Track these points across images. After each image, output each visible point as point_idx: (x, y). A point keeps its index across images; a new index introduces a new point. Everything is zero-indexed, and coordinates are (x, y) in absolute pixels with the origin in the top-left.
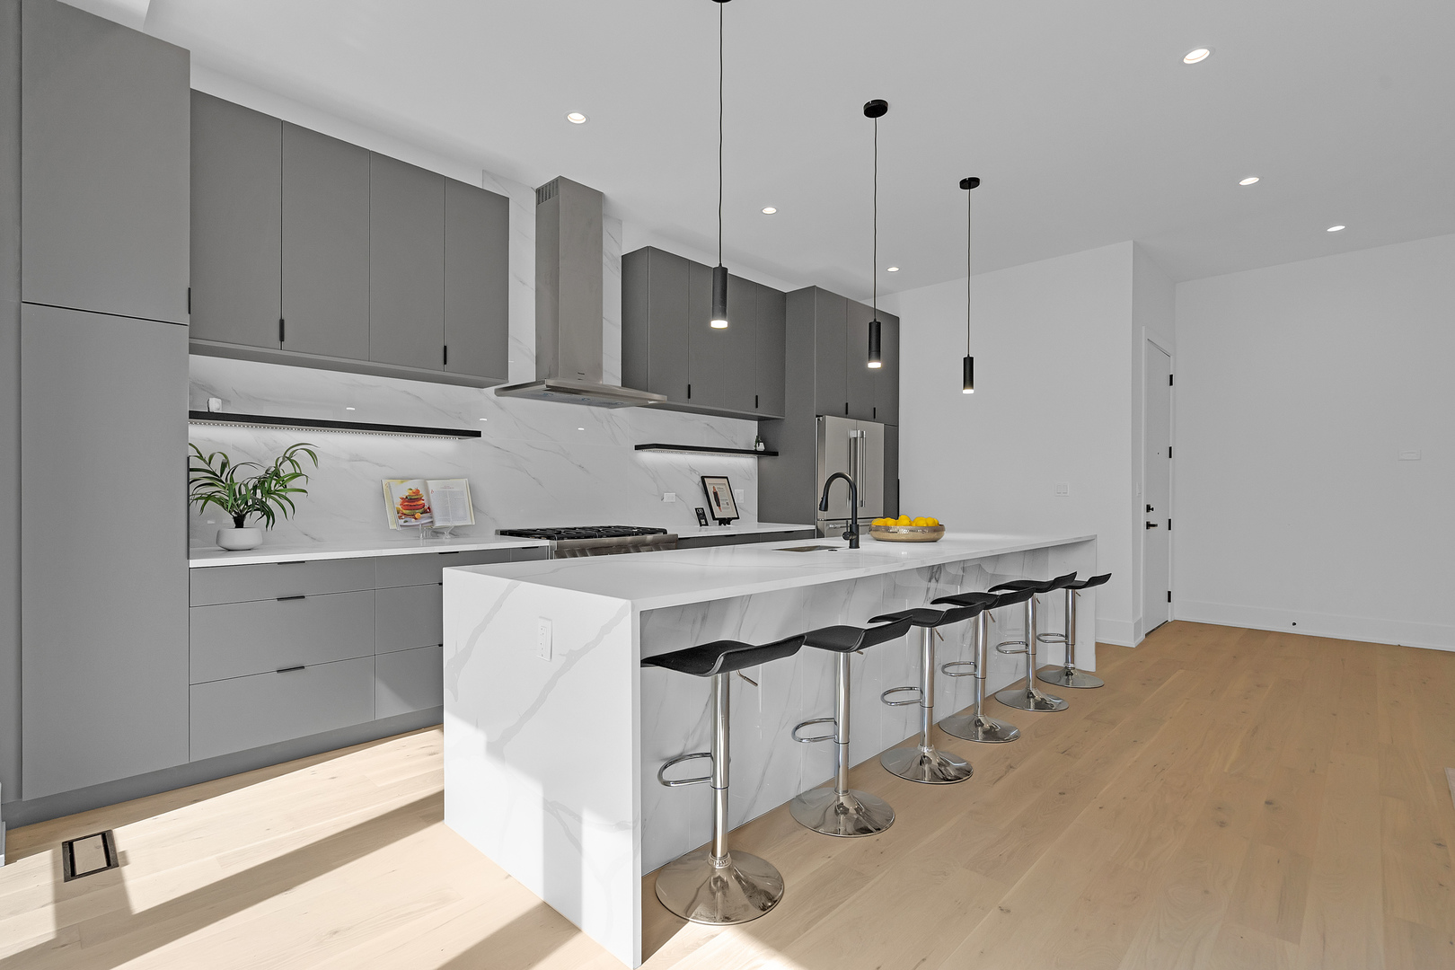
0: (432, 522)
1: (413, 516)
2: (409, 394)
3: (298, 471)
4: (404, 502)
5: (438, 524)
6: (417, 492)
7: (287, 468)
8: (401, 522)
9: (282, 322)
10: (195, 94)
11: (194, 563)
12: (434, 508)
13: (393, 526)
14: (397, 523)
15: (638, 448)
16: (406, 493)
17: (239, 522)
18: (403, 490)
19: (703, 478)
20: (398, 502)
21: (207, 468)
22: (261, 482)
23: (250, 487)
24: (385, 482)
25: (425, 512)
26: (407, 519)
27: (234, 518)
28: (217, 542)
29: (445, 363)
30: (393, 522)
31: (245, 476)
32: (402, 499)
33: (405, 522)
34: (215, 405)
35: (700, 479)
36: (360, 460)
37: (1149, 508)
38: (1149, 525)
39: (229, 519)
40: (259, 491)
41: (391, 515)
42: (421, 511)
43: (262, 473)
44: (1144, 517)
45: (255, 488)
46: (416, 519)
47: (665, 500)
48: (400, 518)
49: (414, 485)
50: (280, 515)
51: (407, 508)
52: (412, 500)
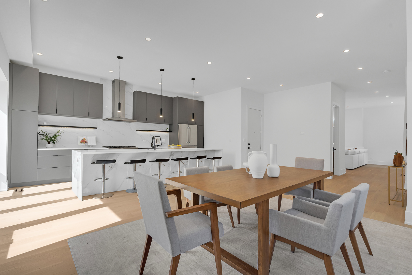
0: (87, 144)
1: (83, 143)
5: (89, 145)
6: (85, 139)
7: (58, 134)
9: (57, 109)
10: (40, 73)
11: (38, 149)
12: (88, 142)
15: (136, 130)
17: (49, 143)
18: (82, 138)
21: (44, 134)
22: (53, 136)
23: (51, 137)
24: (78, 137)
25: (86, 142)
28: (45, 146)
29: (89, 115)
31: (50, 136)
34: (45, 124)
35: (152, 137)
36: (74, 133)
37: (249, 144)
38: (249, 148)
39: (47, 142)
41: (79, 143)
44: (247, 146)
45: (52, 137)
47: (143, 141)
49: (84, 137)
50: (56, 142)
51: (82, 141)
52: (83, 140)
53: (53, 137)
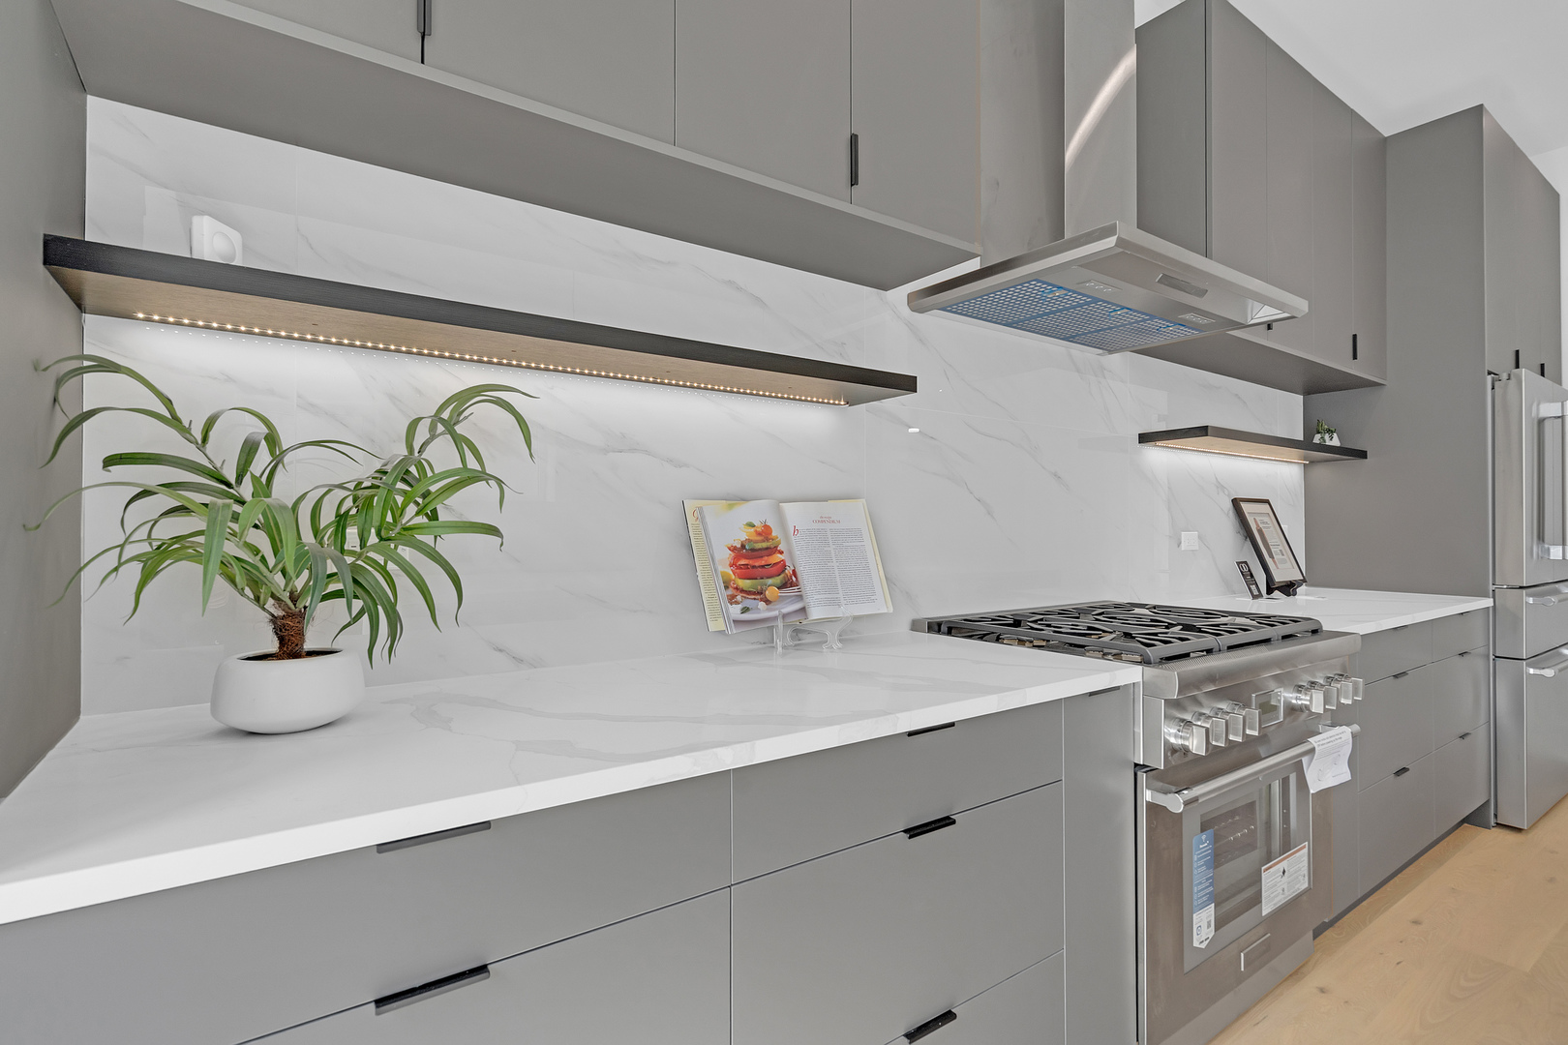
0: (803, 610)
1: (761, 594)
2: (739, 289)
3: (472, 464)
4: (737, 558)
5: (815, 613)
6: (765, 532)
7: (442, 456)
8: (735, 611)
12: (803, 572)
13: (717, 625)
14: (725, 615)
15: (1145, 438)
16: (741, 535)
17: (289, 638)
18: (730, 530)
19: (1236, 503)
20: (724, 556)
21: (192, 454)
22: (364, 497)
23: (327, 517)
24: (690, 506)
25: (786, 583)
26: (749, 603)
27: (274, 619)
30: (720, 613)
32: (733, 549)
33: (745, 610)
35: (1230, 505)
36: (633, 450)
40: (352, 533)
41: (712, 593)
42: (778, 580)
43: (363, 470)
45: (342, 520)
46: (767, 602)
47: (1183, 547)
48: (732, 599)
49: (757, 513)
50: (408, 600)
51: (747, 573)
52: (755, 553)
53: (364, 505)
